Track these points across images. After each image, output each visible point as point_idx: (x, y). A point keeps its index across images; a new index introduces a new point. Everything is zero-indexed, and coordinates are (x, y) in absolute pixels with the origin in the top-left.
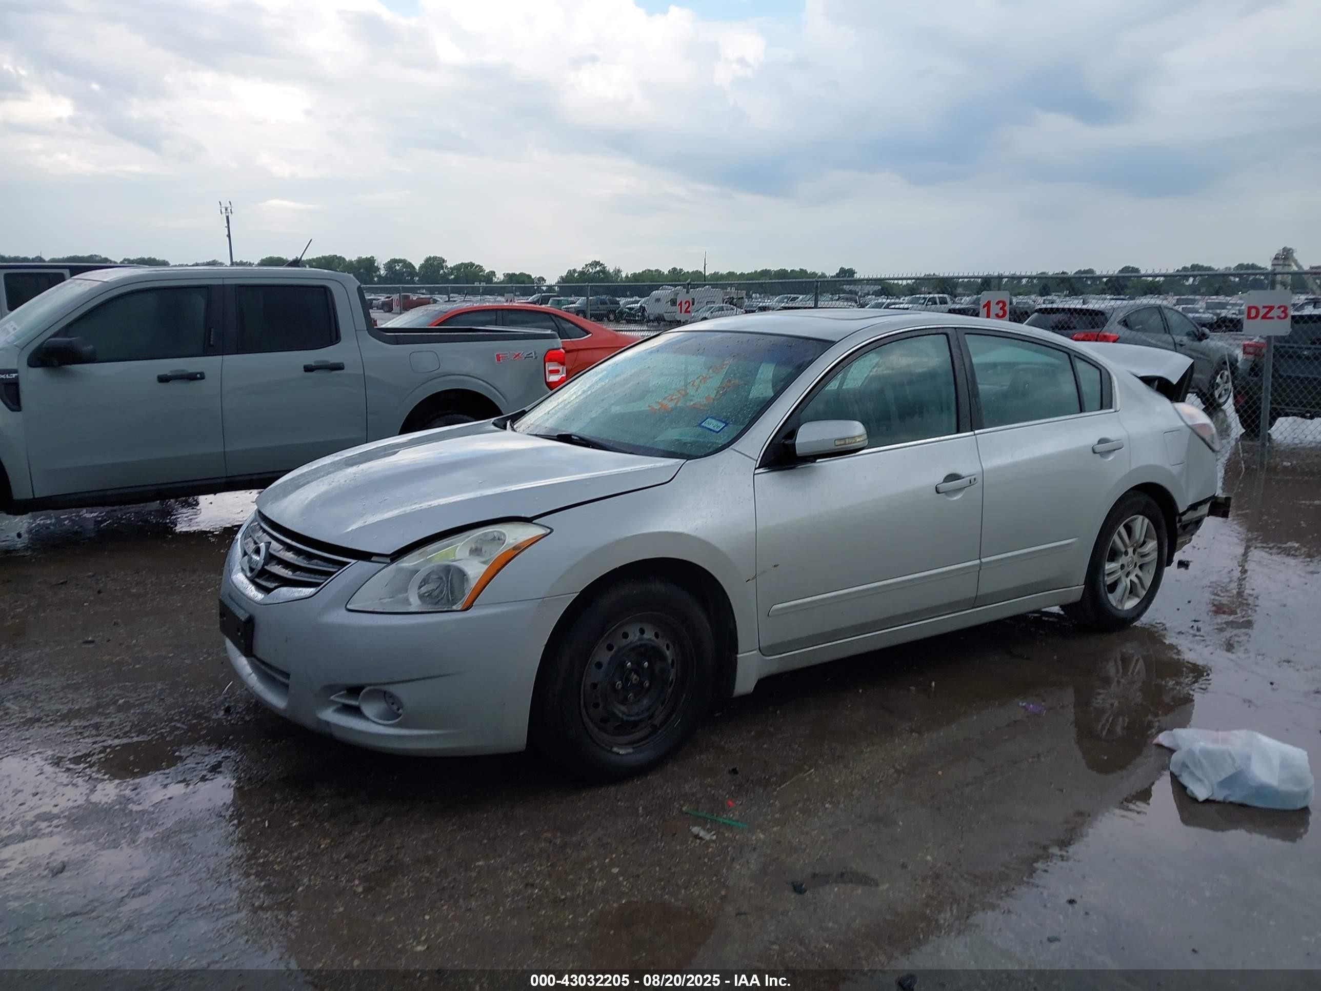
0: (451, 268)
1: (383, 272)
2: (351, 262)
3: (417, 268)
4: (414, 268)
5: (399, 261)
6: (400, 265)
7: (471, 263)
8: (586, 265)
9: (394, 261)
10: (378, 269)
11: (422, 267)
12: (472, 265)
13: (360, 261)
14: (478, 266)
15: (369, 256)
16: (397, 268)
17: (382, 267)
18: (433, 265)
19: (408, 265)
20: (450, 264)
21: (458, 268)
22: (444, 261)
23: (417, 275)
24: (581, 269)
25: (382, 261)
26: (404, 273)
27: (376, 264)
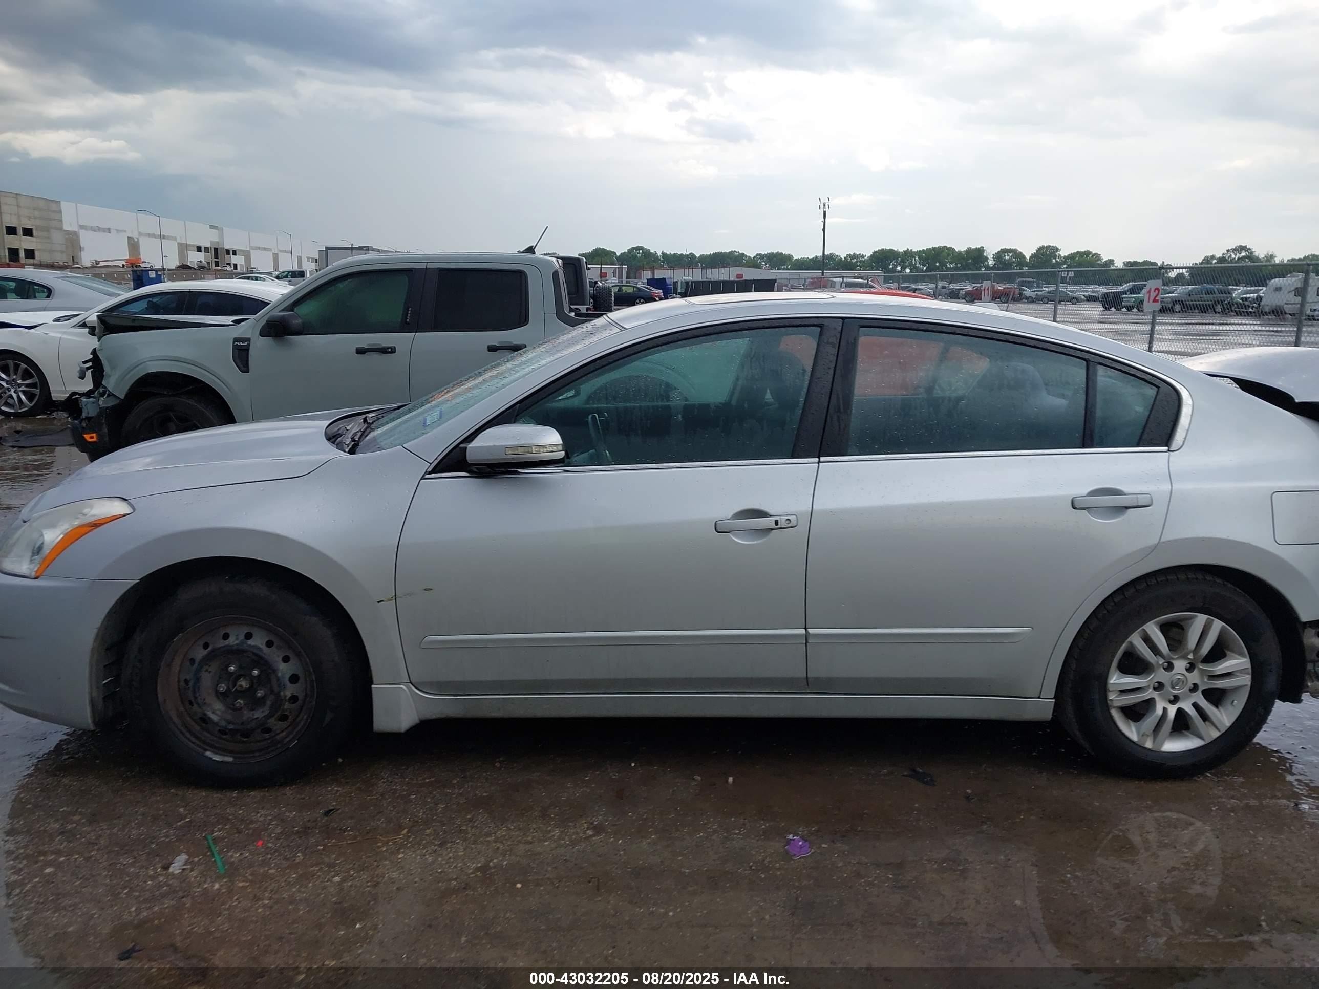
0: (1065, 257)
1: (991, 262)
2: (960, 253)
3: (1028, 257)
4: (1024, 257)
5: (1010, 251)
6: (1011, 255)
7: (1088, 251)
8: (1228, 251)
9: (1004, 251)
10: (987, 259)
11: (1033, 256)
12: (1088, 253)
13: (969, 251)
14: (1095, 254)
15: (979, 247)
16: (1007, 258)
17: (991, 257)
18: (1045, 255)
19: (1018, 255)
20: (1064, 253)
21: (1072, 257)
22: (1057, 250)
23: (1027, 264)
24: (1221, 255)
25: (991, 251)
26: (1014, 262)
27: (985, 255)
